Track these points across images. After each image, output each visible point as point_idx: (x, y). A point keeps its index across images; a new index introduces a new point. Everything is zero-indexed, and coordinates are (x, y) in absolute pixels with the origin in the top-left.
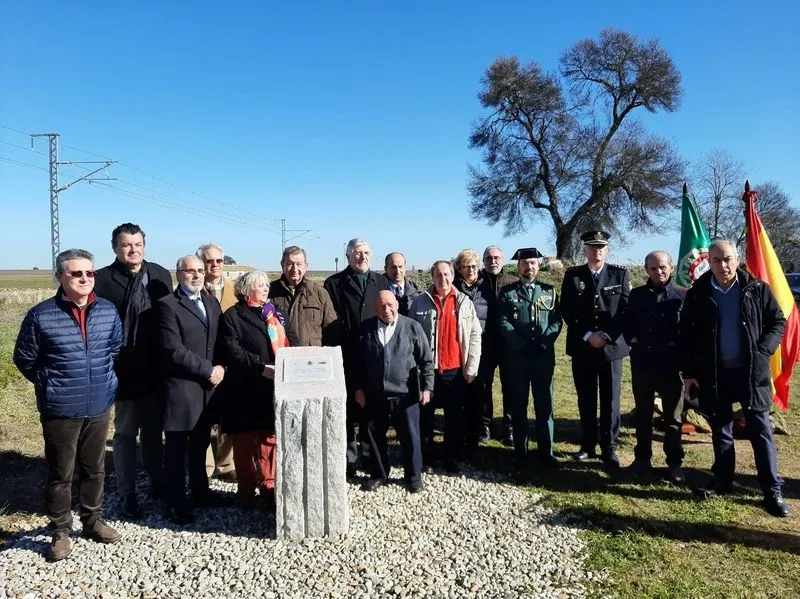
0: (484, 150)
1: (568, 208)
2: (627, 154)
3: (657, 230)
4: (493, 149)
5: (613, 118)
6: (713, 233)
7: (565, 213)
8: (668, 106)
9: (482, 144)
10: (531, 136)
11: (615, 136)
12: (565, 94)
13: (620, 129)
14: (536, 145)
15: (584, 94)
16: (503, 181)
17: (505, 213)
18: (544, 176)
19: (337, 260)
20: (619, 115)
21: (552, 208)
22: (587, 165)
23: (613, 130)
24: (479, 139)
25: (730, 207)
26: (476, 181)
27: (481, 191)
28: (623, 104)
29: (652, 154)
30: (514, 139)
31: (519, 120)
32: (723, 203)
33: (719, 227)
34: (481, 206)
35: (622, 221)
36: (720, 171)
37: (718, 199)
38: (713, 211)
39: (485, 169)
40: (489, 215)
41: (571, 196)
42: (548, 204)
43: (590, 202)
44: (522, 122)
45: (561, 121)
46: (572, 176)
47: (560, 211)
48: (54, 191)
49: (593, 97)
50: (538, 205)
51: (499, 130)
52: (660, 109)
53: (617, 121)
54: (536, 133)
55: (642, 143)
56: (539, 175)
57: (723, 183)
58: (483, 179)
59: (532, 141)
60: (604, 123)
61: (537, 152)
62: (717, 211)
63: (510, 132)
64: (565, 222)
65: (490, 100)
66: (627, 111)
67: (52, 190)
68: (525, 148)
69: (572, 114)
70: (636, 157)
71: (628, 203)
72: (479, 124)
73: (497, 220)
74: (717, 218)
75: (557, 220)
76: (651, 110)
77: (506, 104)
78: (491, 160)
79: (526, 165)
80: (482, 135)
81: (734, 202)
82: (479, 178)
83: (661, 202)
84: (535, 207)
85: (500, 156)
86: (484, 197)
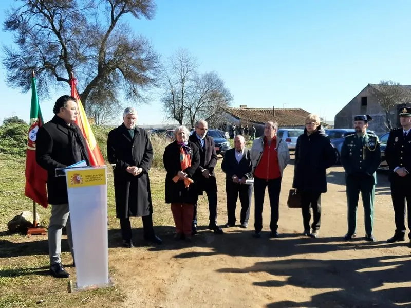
0: (17, 33)
1: (83, 83)
2: (120, 46)
3: (144, 100)
4: (23, 33)
5: (111, 20)
6: (181, 104)
7: (81, 85)
8: (148, 17)
9: (14, 29)
10: (53, 26)
11: (113, 32)
13: (115, 28)
14: (58, 34)
16: (31, 58)
18: (65, 57)
20: (115, 17)
21: (71, 82)
22: (92, 52)
23: (111, 28)
24: (12, 24)
25: (191, 87)
26: (9, 57)
27: (14, 66)
28: (118, 10)
29: (137, 47)
30: (39, 27)
31: (44, 13)
32: (187, 84)
33: (184, 99)
34: (15, 78)
35: (121, 94)
36: (184, 64)
37: (183, 81)
38: (181, 87)
39: (16, 49)
40: (22, 84)
41: (84, 74)
42: (68, 78)
43: (96, 79)
44: (45, 15)
45: (75, 16)
46: (84, 59)
51: (27, 20)
52: (142, 17)
53: (114, 21)
54: (56, 24)
55: (130, 39)
56: (61, 57)
57: (186, 71)
58: (16, 56)
59: (54, 29)
61: (57, 39)
62: (183, 89)
63: (35, 21)
66: (120, 15)
68: (49, 35)
69: (83, 13)
70: (125, 48)
71: (123, 81)
72: (12, 13)
74: (183, 94)
76: (136, 16)
78: (22, 41)
79: (52, 48)
80: (14, 22)
81: (194, 84)
82: (12, 55)
83: (145, 81)
84: (58, 80)
85: (28, 39)
86: (17, 70)
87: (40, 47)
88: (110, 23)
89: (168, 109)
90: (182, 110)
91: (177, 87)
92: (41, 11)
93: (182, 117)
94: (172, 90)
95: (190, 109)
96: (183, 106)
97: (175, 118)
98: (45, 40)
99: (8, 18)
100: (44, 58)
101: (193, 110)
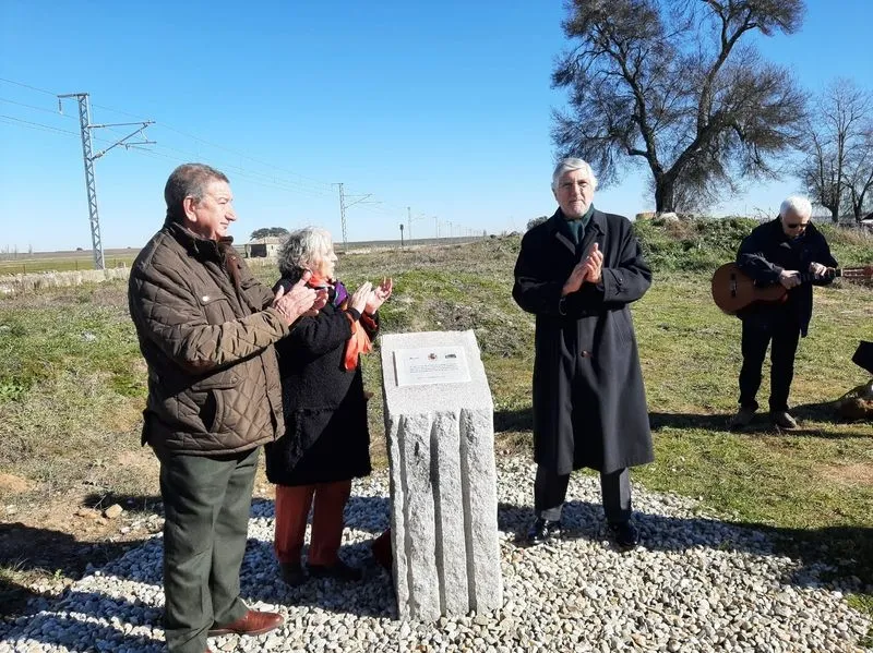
0: (569, 90)
1: (668, 155)
2: (740, 86)
3: (774, 176)
4: (579, 88)
5: (721, 45)
6: (836, 178)
7: (665, 159)
8: (787, 27)
9: (567, 83)
10: (624, 70)
12: (664, 17)
13: (731, 56)
14: (632, 82)
15: (686, 15)
16: (592, 125)
18: (640, 118)
19: (402, 227)
20: (729, 39)
21: (650, 155)
22: (688, 103)
23: (722, 57)
24: (562, 77)
25: (855, 147)
26: (560, 126)
27: (566, 139)
28: (733, 27)
29: (768, 85)
30: (604, 75)
31: (610, 52)
32: (848, 142)
33: (844, 170)
35: (733, 167)
36: (846, 107)
37: (842, 137)
38: (837, 152)
39: (571, 113)
41: (670, 141)
42: (645, 150)
43: (692, 147)
44: (613, 54)
45: (659, 50)
46: (674, 116)
47: (660, 157)
48: (88, 160)
50: (634, 152)
51: (586, 65)
52: (777, 32)
53: (727, 47)
54: (630, 65)
55: (758, 70)
56: (634, 117)
57: (848, 116)
58: (570, 124)
59: (625, 76)
60: (712, 51)
61: (630, 89)
62: (841, 151)
63: (598, 66)
64: (665, 171)
65: (574, 29)
66: (738, 34)
67: (86, 159)
68: (617, 85)
69: (672, 41)
70: (751, 89)
71: (740, 145)
72: (563, 58)
74: (841, 159)
75: (656, 169)
76: (766, 31)
77: (595, 34)
78: (579, 100)
79: (620, 106)
80: (566, 72)
81: (861, 141)
82: (563, 122)
84: (630, 154)
85: (587, 95)
86: (570, 145)
88: (721, 50)
89: (811, 187)
90: (837, 189)
91: (830, 149)
92: (606, 49)
93: (838, 202)
94: (820, 156)
95: (852, 188)
96: (840, 183)
97: (824, 204)
99: (557, 67)
100: (611, 123)
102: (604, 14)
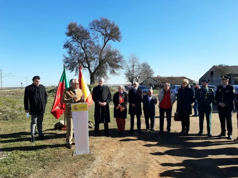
0: (68, 49)
1: (93, 68)
2: (107, 53)
3: (117, 74)
4: (70, 49)
5: (104, 43)
6: (132, 75)
7: (92, 69)
9: (67, 48)
10: (82, 46)
11: (105, 48)
12: (91, 35)
13: (106, 46)
14: (84, 49)
15: (96, 35)
16: (73, 59)
17: (75, 69)
19: (22, 83)
20: (106, 42)
21: (89, 68)
22: (97, 56)
23: (104, 46)
25: (137, 69)
27: (67, 62)
28: (107, 39)
29: (114, 53)
30: (77, 47)
31: (78, 41)
32: (135, 67)
33: (134, 73)
34: (67, 67)
35: (108, 72)
36: (134, 60)
37: (133, 66)
39: (68, 55)
40: (70, 69)
41: (94, 65)
42: (88, 66)
43: (98, 67)
44: (79, 42)
46: (94, 59)
47: (91, 68)
49: (99, 36)
51: (72, 44)
52: (116, 41)
53: (105, 43)
55: (112, 50)
56: (85, 58)
57: (134, 62)
58: (68, 58)
59: (82, 47)
61: (83, 51)
62: (133, 69)
63: (75, 44)
64: (92, 72)
65: (69, 34)
66: (108, 41)
68: (80, 50)
69: (94, 41)
70: (110, 54)
71: (109, 67)
72: (66, 42)
73: (72, 71)
74: (133, 71)
75: (90, 71)
76: (114, 41)
77: (74, 36)
78: (70, 53)
79: (81, 55)
80: (67, 45)
81: (138, 67)
82: (66, 58)
83: (117, 67)
84: (84, 67)
85: (72, 52)
86: (68, 64)
87: (77, 54)
88: (104, 44)
89: (127, 78)
90: (133, 78)
91: (131, 69)
92: (77, 41)
93: (133, 81)
94: (129, 70)
95: (136, 78)
96: (133, 76)
97: (130, 81)
98: (79, 52)
99: (65, 44)
100: (79, 59)
101: (138, 78)
102: (75, 32)
